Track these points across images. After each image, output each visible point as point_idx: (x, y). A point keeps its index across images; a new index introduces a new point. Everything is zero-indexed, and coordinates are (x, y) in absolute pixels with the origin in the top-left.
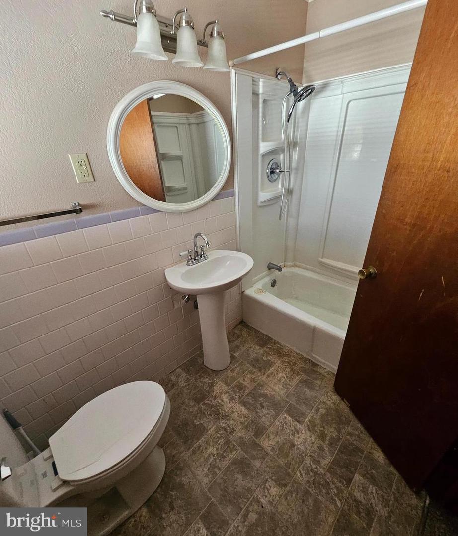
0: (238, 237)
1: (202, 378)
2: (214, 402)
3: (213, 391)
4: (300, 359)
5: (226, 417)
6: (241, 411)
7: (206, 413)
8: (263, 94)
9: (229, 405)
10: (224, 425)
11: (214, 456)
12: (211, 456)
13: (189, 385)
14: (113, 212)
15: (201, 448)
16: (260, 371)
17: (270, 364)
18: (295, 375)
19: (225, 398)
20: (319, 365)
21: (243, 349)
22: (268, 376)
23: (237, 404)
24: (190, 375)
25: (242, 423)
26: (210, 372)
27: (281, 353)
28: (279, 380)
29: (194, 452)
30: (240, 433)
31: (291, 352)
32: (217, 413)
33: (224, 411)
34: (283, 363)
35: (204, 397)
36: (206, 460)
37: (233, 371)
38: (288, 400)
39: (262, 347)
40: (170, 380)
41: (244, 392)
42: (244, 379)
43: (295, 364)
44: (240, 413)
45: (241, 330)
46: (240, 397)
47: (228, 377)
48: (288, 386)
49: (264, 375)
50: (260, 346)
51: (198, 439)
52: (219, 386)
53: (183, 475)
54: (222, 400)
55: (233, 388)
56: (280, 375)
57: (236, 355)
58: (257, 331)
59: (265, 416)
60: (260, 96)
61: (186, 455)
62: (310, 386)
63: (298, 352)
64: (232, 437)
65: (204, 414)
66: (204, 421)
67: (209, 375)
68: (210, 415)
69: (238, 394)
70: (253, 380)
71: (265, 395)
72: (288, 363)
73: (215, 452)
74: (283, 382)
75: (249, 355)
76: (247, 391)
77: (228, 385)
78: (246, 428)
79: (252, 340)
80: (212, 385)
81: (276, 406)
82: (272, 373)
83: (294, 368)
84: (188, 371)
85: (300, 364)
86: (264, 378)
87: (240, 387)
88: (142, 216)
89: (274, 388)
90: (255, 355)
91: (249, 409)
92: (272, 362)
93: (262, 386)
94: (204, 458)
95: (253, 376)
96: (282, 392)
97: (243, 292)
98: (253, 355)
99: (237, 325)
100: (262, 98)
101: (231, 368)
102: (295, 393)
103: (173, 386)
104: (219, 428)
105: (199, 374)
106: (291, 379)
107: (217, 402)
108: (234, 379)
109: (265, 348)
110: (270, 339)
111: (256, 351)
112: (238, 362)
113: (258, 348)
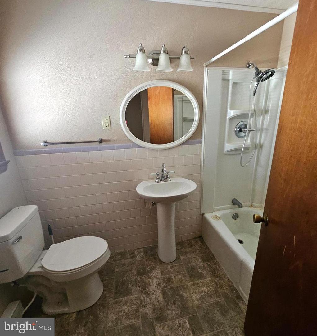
0: (202, 173)
1: (151, 261)
2: (147, 281)
3: (151, 273)
4: (229, 286)
5: (147, 294)
6: (159, 297)
7: (138, 284)
8: (232, 79)
9: (154, 288)
10: (142, 298)
11: (124, 313)
12: (123, 312)
13: (141, 261)
14: (117, 145)
15: (121, 303)
16: (190, 277)
17: (201, 276)
18: (216, 296)
19: (155, 281)
20: (243, 300)
21: (189, 256)
22: (194, 284)
23: (160, 290)
24: (145, 255)
25: (154, 304)
26: (158, 260)
27: (215, 273)
28: (200, 292)
29: (117, 302)
30: (148, 310)
31: (225, 277)
32: (144, 288)
33: (149, 289)
34: (212, 281)
35: (144, 273)
36: (119, 312)
37: (172, 267)
38: (196, 310)
39: (204, 262)
40: (134, 253)
41: (169, 285)
42: (175, 277)
43: (221, 287)
44: (157, 297)
45: (196, 242)
46: (164, 287)
47: (166, 269)
48: (204, 300)
49: (191, 281)
50: (202, 260)
51: (124, 296)
52: (157, 273)
53: (102, 311)
54: (152, 282)
55: (164, 278)
56: (204, 289)
57: (182, 258)
58: (207, 248)
59: (172, 310)
60: (231, 81)
61: (112, 301)
62: (224, 311)
63: (230, 279)
64: (142, 309)
65: (137, 284)
66: (134, 288)
67: (156, 262)
68: (139, 287)
69: (164, 284)
70: (181, 281)
71: (181, 296)
72: (217, 284)
73: (126, 311)
74: (202, 296)
75: (190, 262)
76: (172, 286)
77: (162, 274)
78: (154, 309)
79: (200, 253)
80: (153, 269)
81: (185, 309)
82: (198, 284)
83: (219, 290)
84: (146, 252)
85: (226, 290)
86: (190, 284)
87: (169, 280)
88: (133, 148)
89: (192, 295)
90: (194, 264)
91: (164, 298)
92: (204, 276)
93: (185, 289)
94: (118, 310)
95: (183, 279)
96: (196, 302)
97: (203, 214)
98: (193, 264)
99: (195, 238)
100: (232, 82)
101: (172, 264)
102: (206, 308)
103: (133, 257)
104: (138, 298)
105: (151, 258)
106: (210, 296)
107: (149, 281)
108: (169, 272)
109: (205, 263)
110: (214, 258)
111: (197, 261)
112: (179, 262)
113: (200, 260)
